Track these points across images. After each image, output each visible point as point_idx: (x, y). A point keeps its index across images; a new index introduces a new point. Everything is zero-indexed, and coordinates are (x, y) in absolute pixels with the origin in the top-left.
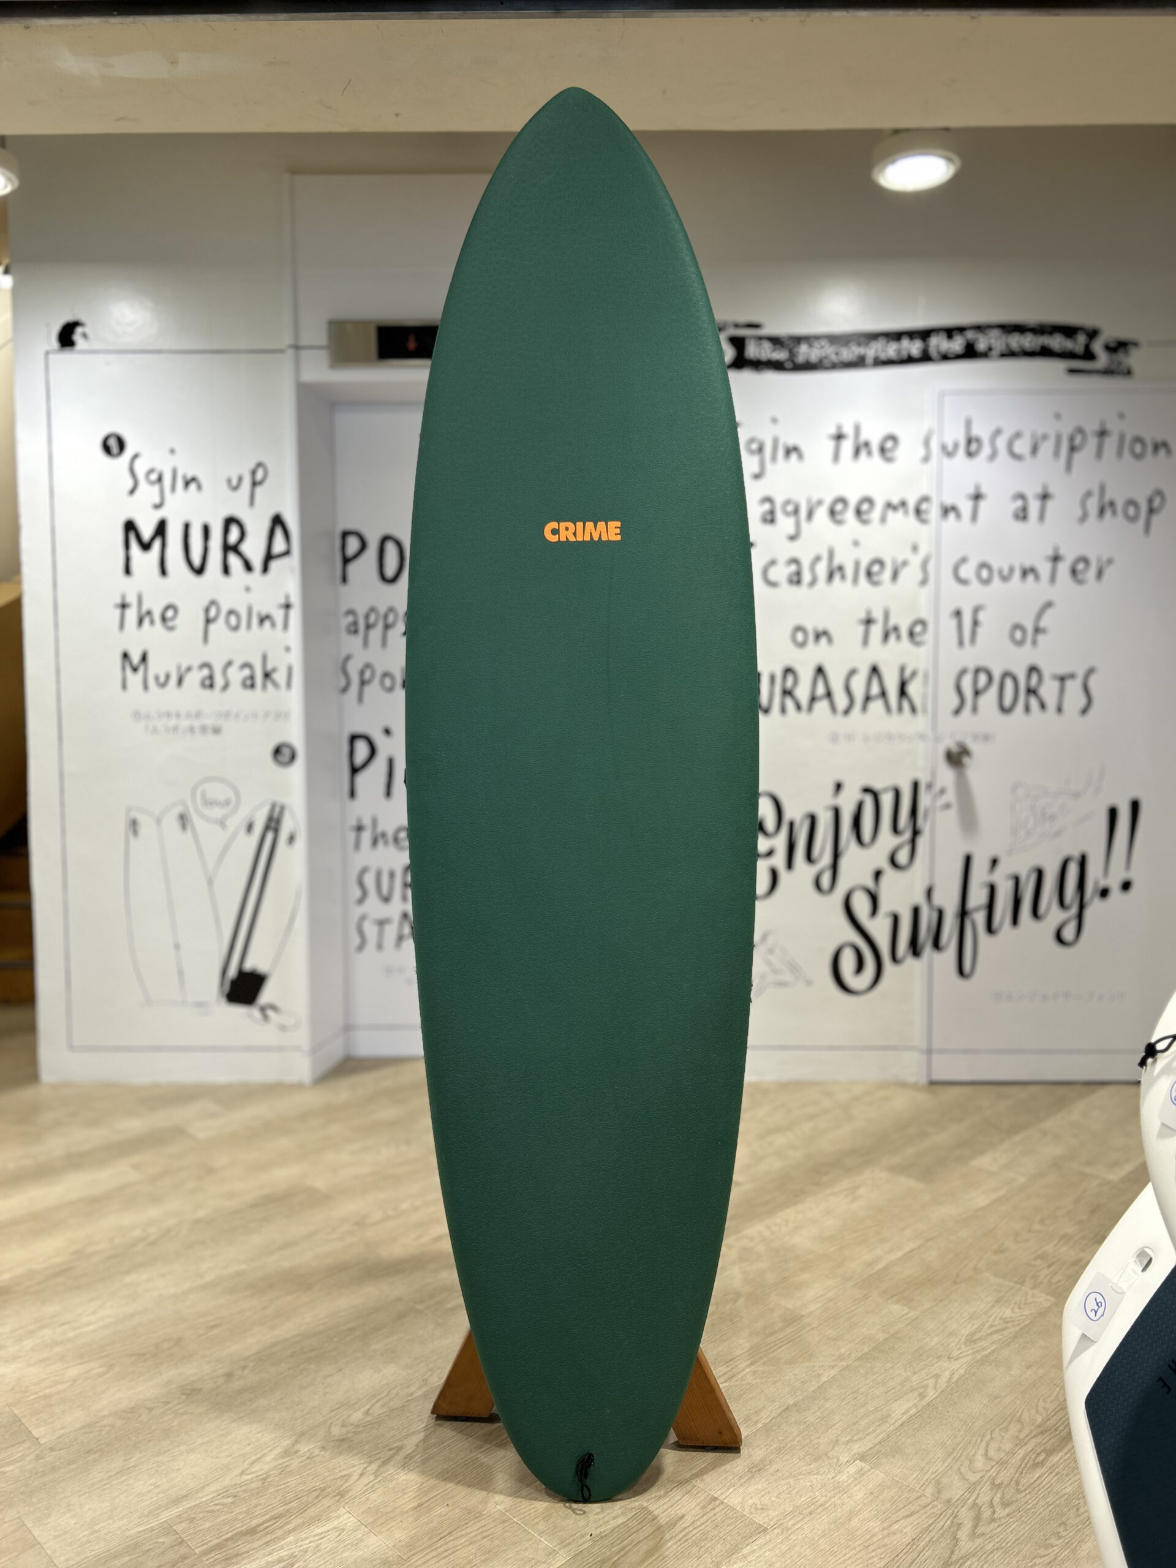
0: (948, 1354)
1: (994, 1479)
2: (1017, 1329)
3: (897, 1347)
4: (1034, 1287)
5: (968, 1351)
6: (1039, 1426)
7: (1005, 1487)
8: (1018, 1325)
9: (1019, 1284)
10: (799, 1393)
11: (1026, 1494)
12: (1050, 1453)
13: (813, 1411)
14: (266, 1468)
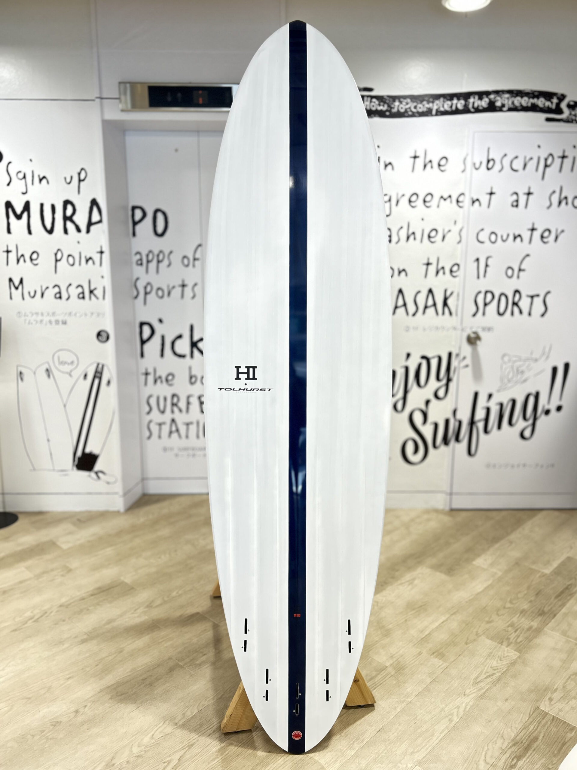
0: (464, 691)
2: (500, 674)
3: (437, 687)
4: (507, 646)
5: (474, 689)
8: (500, 671)
9: (500, 644)
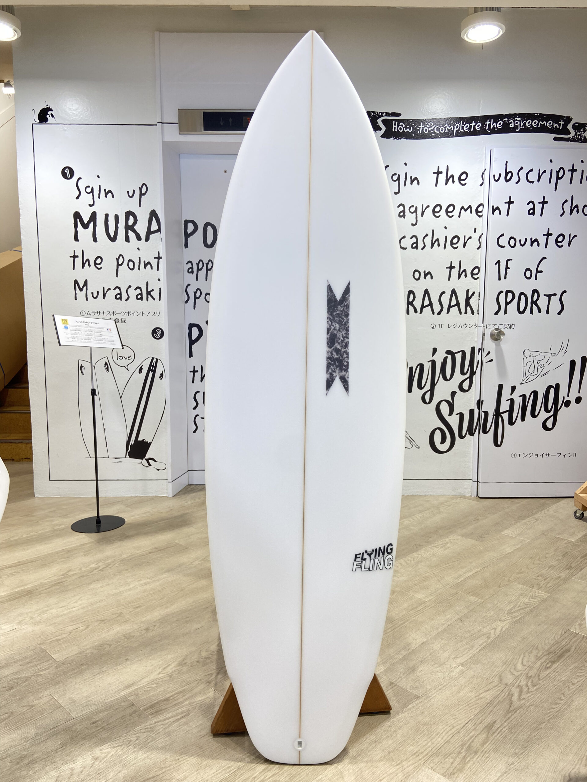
0: (499, 618)
1: (527, 674)
2: (532, 608)
3: (474, 615)
4: (538, 589)
5: (508, 617)
6: (547, 651)
7: (533, 678)
8: (532, 606)
9: (531, 587)
10: (428, 636)
11: (543, 681)
12: (553, 662)
13: (436, 644)
14: (171, 671)
